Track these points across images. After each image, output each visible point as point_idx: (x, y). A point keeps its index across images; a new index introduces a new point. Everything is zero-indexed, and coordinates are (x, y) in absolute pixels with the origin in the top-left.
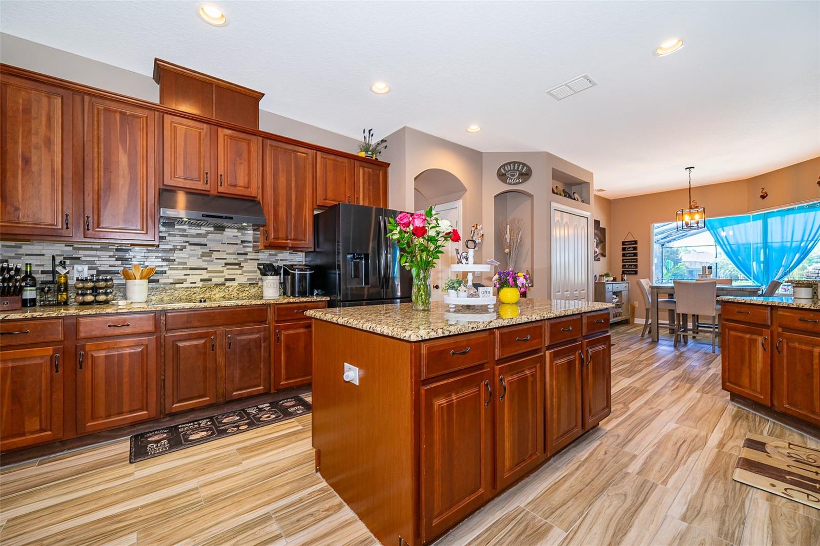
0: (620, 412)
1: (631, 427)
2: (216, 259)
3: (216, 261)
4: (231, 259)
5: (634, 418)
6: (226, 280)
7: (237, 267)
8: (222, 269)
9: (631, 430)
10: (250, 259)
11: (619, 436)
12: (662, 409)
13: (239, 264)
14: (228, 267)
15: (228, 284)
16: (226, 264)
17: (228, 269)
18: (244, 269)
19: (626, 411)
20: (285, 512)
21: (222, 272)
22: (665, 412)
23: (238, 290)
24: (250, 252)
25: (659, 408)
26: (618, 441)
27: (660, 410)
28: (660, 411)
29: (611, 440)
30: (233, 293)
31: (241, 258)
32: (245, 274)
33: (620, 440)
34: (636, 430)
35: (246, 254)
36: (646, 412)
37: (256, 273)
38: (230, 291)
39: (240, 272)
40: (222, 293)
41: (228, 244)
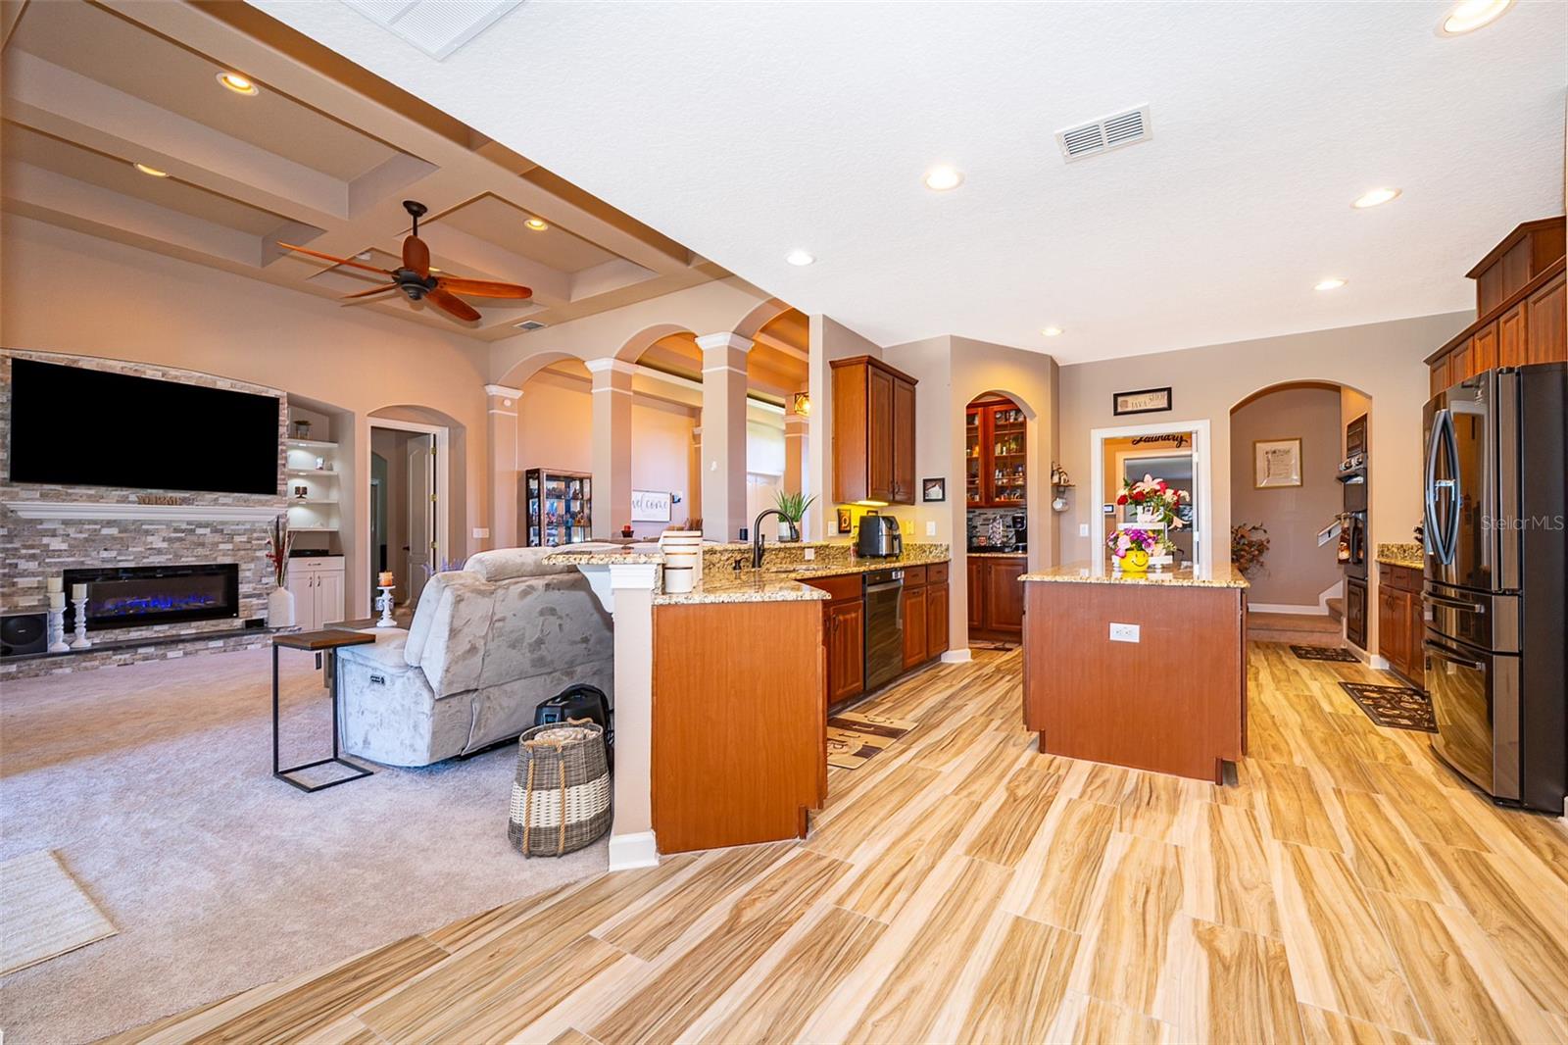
0: (1019, 779)
1: (1001, 758)
5: (997, 773)
9: (1001, 753)
11: (1014, 745)
12: (952, 796)
19: (1009, 783)
22: (948, 792)
25: (957, 798)
26: (1013, 740)
27: (956, 794)
28: (956, 792)
29: (1021, 741)
33: (1011, 742)
34: (995, 755)
36: (979, 787)
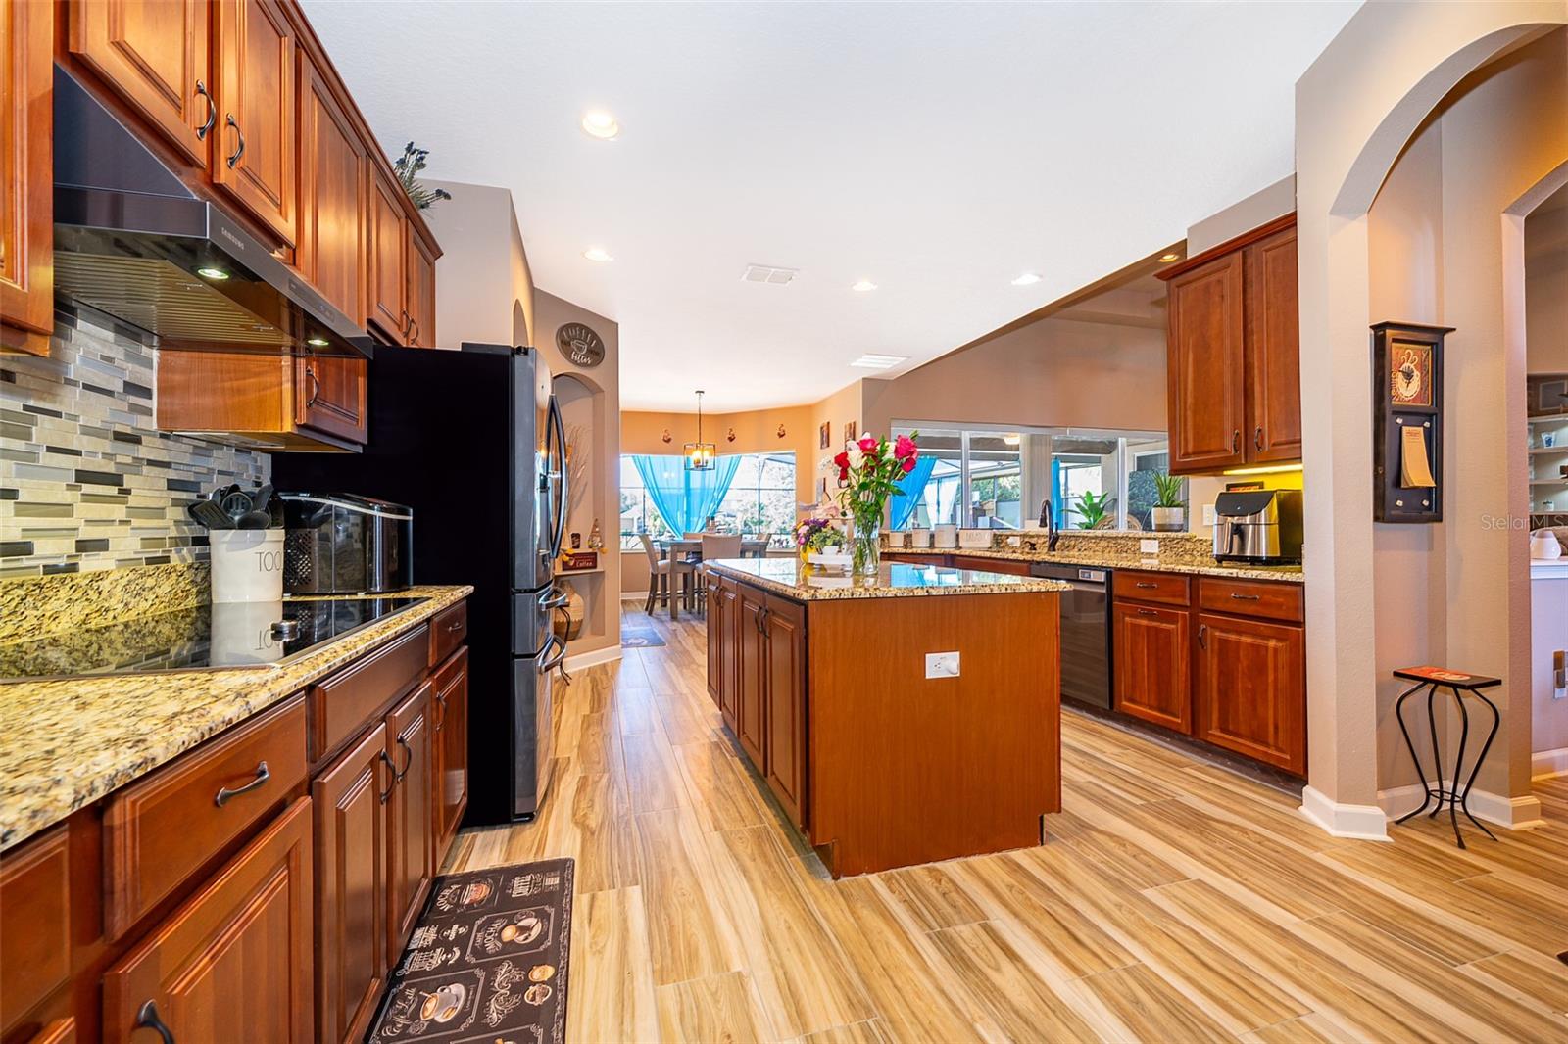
2: (50, 449)
3: (47, 459)
4: (98, 455)
6: (83, 546)
7: (113, 490)
8: (68, 497)
10: (151, 463)
13: (115, 479)
14: (87, 488)
15: (89, 564)
16: (83, 476)
17: (88, 498)
18: (133, 501)
20: (929, 917)
21: (66, 510)
23: (125, 589)
24: (150, 433)
30: (112, 603)
31: (125, 454)
32: (135, 522)
35: (135, 439)
37: (163, 517)
38: (104, 595)
39: (118, 512)
40: (78, 607)
41: (87, 387)
